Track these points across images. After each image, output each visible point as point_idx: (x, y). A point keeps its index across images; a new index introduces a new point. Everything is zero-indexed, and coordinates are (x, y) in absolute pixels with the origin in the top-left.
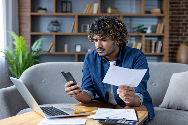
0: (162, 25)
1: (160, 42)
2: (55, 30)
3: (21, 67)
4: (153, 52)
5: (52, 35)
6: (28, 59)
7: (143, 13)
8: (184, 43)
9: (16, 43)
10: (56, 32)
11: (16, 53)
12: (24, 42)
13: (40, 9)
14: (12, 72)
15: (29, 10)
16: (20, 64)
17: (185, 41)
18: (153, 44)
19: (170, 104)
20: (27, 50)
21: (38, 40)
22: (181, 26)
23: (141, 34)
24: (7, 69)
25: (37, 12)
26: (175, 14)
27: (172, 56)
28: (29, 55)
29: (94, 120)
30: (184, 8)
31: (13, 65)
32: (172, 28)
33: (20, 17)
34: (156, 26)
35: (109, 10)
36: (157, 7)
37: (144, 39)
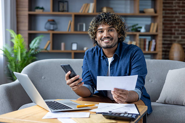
0: (156, 24)
1: (153, 41)
2: (52, 28)
3: (19, 64)
4: (147, 50)
5: (49, 34)
6: (26, 57)
7: (137, 13)
8: (176, 42)
9: (14, 41)
10: (53, 30)
11: (15, 51)
12: (23, 40)
13: (38, 8)
14: (11, 69)
15: (27, 9)
16: (19, 62)
17: (177, 39)
18: (147, 43)
19: (167, 99)
20: (26, 48)
21: (36, 38)
22: (174, 25)
23: (135, 33)
24: (6, 66)
25: (34, 11)
26: (168, 13)
27: (165, 55)
28: (27, 53)
29: (97, 113)
30: (177, 8)
31: (12, 62)
32: (165, 27)
33: (18, 16)
34: (150, 26)
35: (105, 10)
36: (150, 7)
37: (138, 38)
